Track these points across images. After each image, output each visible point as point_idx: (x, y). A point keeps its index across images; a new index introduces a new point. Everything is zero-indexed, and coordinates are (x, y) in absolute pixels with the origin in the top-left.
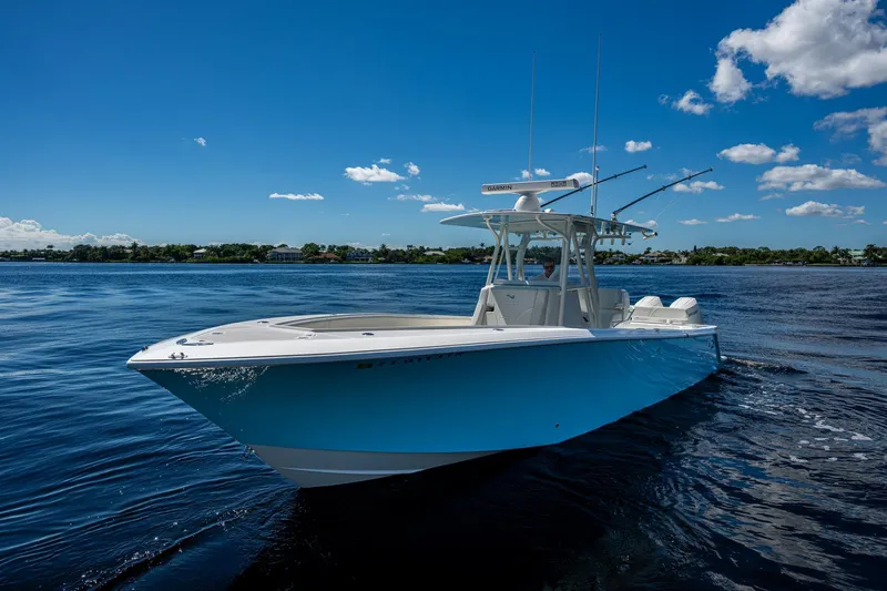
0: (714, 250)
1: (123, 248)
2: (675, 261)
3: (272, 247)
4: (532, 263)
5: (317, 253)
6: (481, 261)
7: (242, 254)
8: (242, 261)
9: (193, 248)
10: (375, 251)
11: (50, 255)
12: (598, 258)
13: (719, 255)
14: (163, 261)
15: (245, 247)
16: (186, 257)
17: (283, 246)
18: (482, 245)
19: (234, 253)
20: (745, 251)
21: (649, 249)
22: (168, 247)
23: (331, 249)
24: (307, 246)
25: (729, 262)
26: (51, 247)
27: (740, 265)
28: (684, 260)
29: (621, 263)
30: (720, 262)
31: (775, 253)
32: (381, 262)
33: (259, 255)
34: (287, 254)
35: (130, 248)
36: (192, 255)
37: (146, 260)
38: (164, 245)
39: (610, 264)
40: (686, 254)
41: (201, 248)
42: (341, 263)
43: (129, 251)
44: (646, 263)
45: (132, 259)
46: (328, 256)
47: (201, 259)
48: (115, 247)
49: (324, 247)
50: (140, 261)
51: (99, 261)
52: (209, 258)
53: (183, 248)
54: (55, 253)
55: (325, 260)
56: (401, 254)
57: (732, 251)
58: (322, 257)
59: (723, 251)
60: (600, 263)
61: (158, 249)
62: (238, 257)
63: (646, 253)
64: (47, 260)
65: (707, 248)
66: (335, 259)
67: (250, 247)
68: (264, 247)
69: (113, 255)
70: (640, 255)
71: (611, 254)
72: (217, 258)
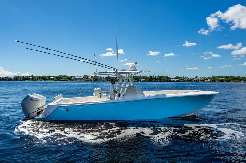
0: (220, 77)
1: (29, 76)
2: (206, 81)
3: (74, 76)
4: (157, 81)
5: (88, 78)
6: (140, 81)
7: (64, 78)
8: (64, 81)
9: (49, 77)
10: (106, 77)
11: (8, 79)
12: (180, 80)
13: (222, 78)
14: (40, 81)
15: (65, 76)
16: (48, 79)
17: (77, 76)
18: (141, 75)
19: (62, 78)
20: (231, 77)
21: (197, 76)
22: (42, 76)
23: (92, 77)
24: (84, 76)
25: (225, 81)
26: (8, 76)
27: (229, 82)
28: (209, 80)
29: (187, 81)
30: (222, 81)
31: (242, 78)
32: (108, 81)
33: (70, 79)
34: (78, 78)
35: (31, 77)
36: (49, 79)
37: (36, 80)
38: (41, 76)
39: (183, 81)
40: (210, 78)
41: (52, 76)
42: (95, 81)
43: (30, 78)
44: (196, 81)
45: (32, 80)
46: (91, 79)
47: (52, 80)
48: (27, 76)
49: (90, 76)
50: (33, 80)
51: (21, 80)
52: (54, 80)
53: (47, 77)
54: (9, 78)
55: (90, 80)
56: (114, 78)
57: (226, 77)
58: (89, 79)
59: (223, 77)
60: (180, 81)
61: (39, 77)
62: (63, 79)
63: (196, 78)
64: (7, 80)
65: (217, 76)
66: (93, 80)
67: (67, 76)
68: (71, 76)
69: (26, 79)
70: (194, 79)
71: (184, 78)
72: (57, 79)
